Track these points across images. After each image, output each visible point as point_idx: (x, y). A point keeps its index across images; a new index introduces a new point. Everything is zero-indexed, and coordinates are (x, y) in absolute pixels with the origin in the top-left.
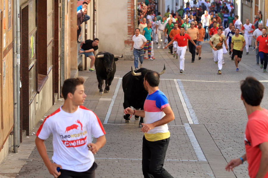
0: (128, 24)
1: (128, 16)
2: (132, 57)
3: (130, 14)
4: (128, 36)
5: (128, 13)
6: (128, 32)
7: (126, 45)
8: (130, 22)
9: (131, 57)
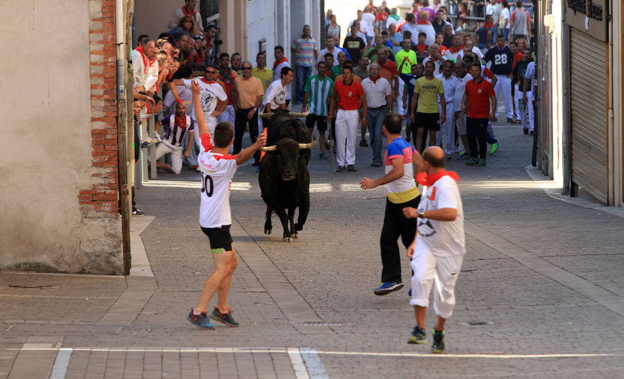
0: (93, 119)
1: (93, 87)
2: (113, 259)
3: (101, 81)
4: (95, 170)
5: (92, 76)
6: (95, 155)
7: (88, 209)
8: (101, 114)
9: (109, 262)
